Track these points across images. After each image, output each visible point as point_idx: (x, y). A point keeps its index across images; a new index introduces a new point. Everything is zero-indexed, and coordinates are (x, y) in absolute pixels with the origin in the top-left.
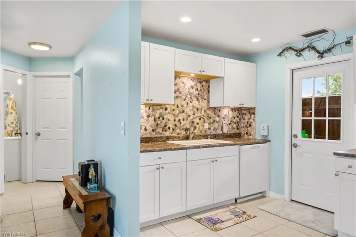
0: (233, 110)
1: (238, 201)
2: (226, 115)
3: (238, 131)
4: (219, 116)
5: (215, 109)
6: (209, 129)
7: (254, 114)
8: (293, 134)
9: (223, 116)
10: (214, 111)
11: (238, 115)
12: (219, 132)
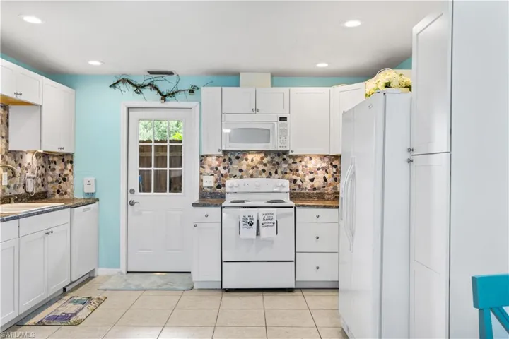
0: (38, 155)
1: (67, 289)
2: (29, 164)
3: (43, 189)
4: (20, 165)
5: (15, 152)
6: (8, 186)
7: (71, 162)
8: (129, 189)
9: (26, 165)
10: (15, 157)
11: (43, 164)
12: (21, 191)
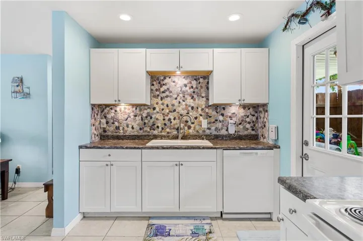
0: (245, 107)
1: (224, 216)
2: (234, 113)
3: (253, 133)
4: (223, 115)
5: (216, 107)
6: (209, 129)
7: (267, 111)
9: (230, 114)
10: (216, 109)
11: (253, 113)
12: (224, 132)
